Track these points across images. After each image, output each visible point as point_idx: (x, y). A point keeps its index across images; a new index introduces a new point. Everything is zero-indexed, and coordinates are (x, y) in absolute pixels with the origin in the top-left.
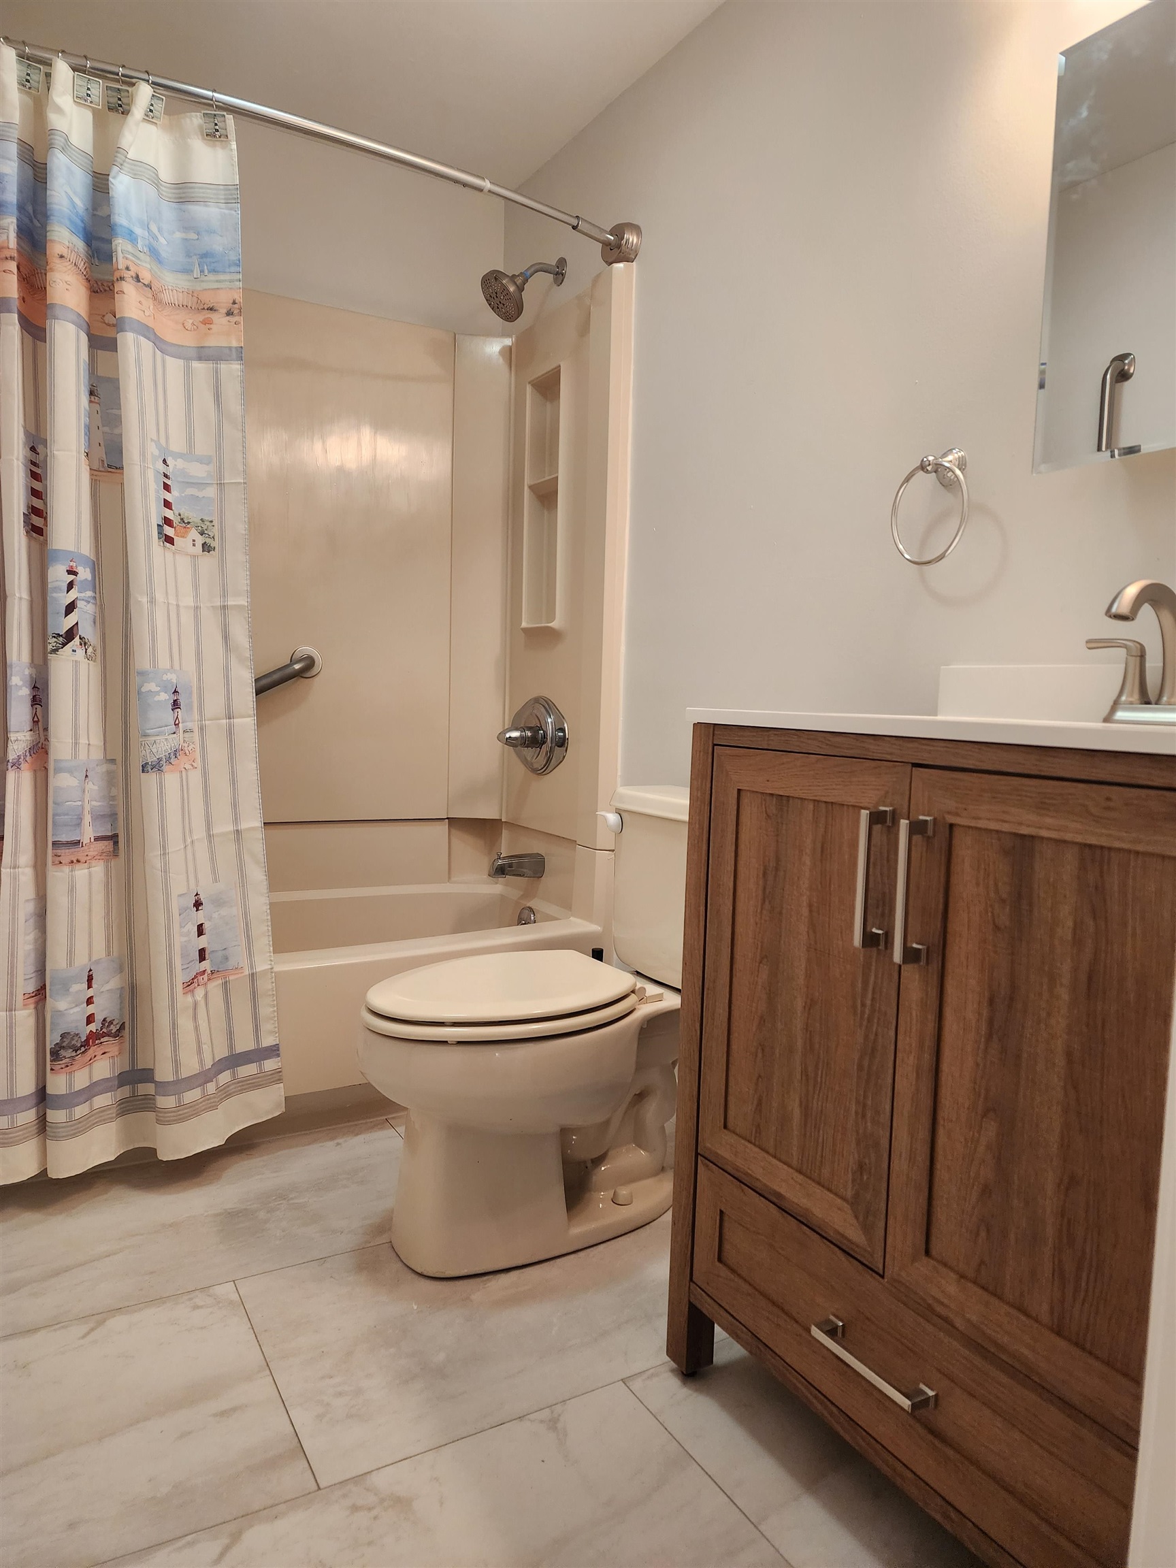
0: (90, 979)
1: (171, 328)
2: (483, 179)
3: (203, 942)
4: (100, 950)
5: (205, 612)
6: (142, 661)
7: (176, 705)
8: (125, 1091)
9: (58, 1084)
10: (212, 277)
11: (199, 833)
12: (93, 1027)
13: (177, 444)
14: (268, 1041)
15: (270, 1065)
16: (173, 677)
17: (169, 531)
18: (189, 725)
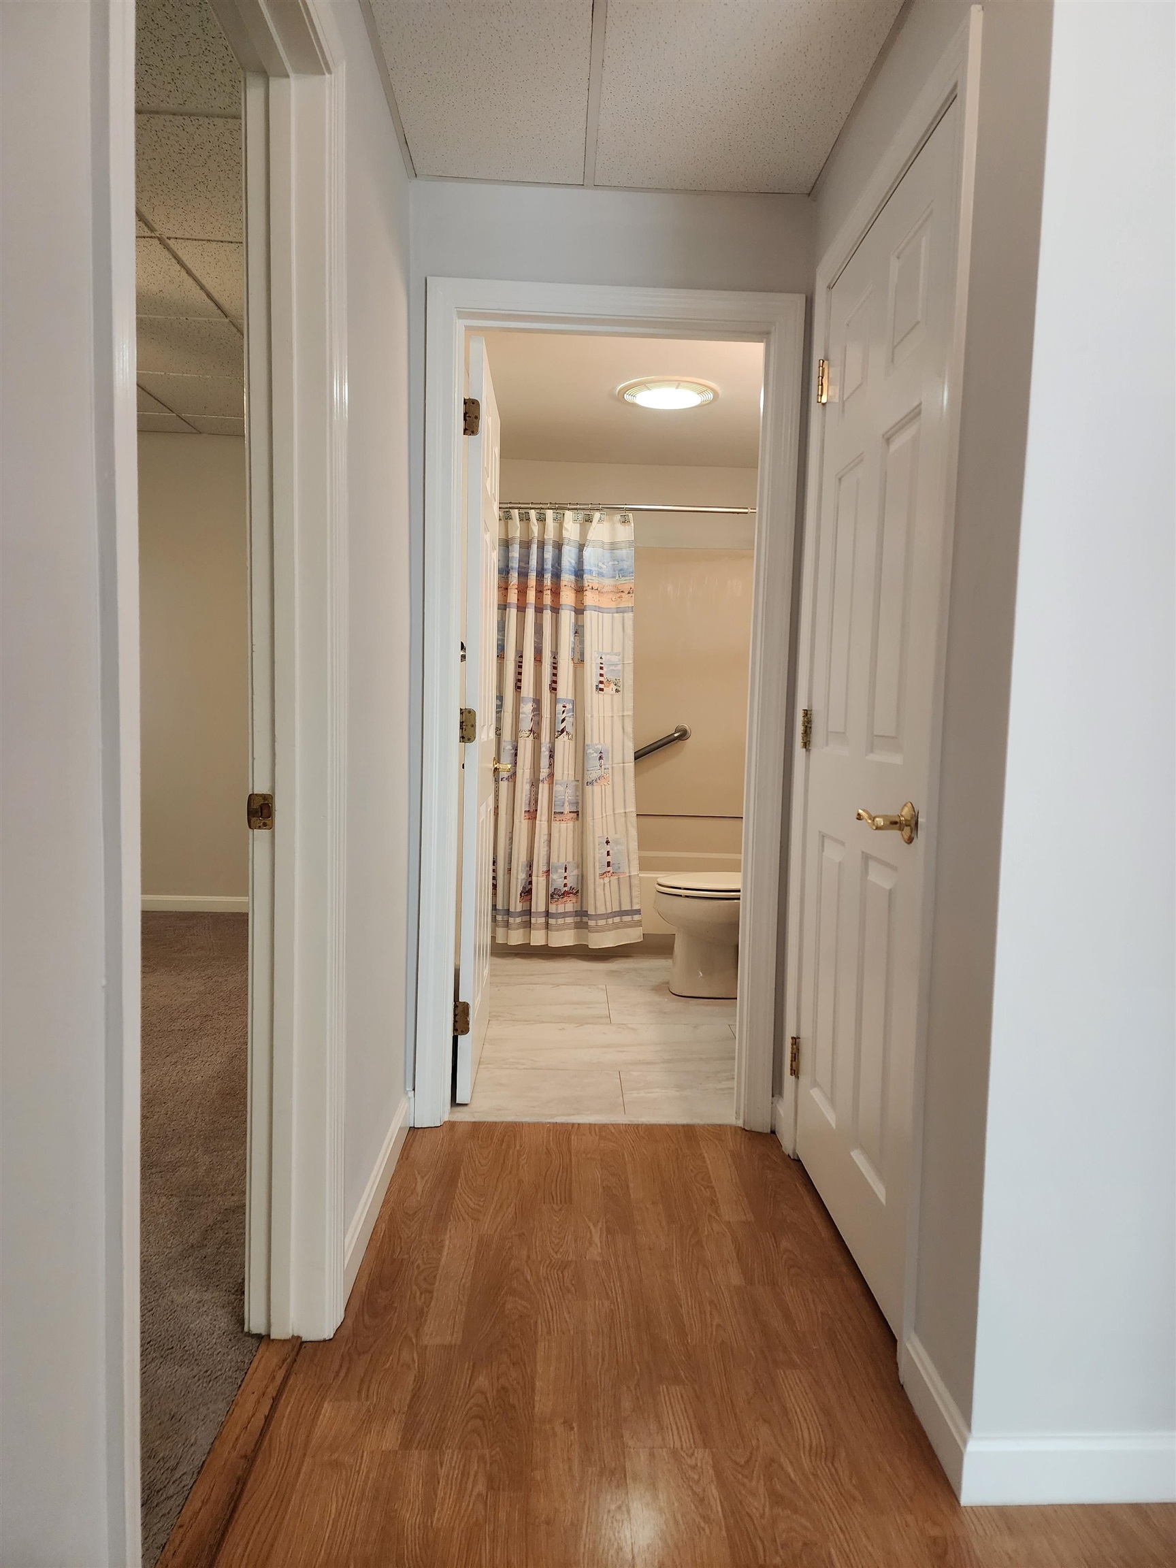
0: (566, 869)
1: (607, 602)
2: (747, 508)
3: (609, 859)
4: (570, 858)
5: (616, 718)
6: (588, 742)
7: (601, 758)
8: (578, 919)
9: (552, 909)
10: (623, 579)
11: (610, 812)
12: (566, 889)
13: (607, 649)
14: (636, 907)
15: (636, 917)
16: (600, 747)
17: (601, 686)
18: (607, 766)
